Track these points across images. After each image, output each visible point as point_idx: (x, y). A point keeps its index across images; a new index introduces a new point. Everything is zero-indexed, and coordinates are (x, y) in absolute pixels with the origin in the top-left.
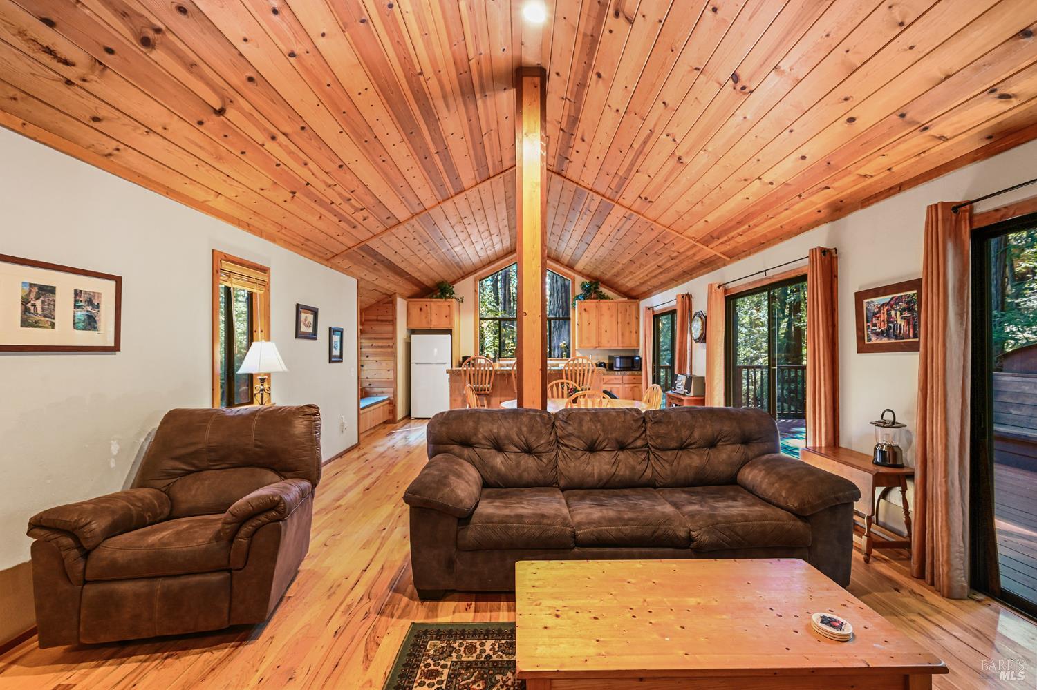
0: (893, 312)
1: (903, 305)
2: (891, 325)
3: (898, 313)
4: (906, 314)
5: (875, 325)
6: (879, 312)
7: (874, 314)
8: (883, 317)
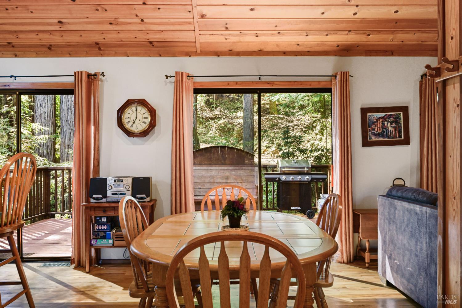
0: (386, 123)
1: (392, 119)
2: (385, 130)
3: (389, 124)
4: (394, 125)
5: (374, 129)
6: (377, 122)
7: (373, 123)
8: (379, 125)
